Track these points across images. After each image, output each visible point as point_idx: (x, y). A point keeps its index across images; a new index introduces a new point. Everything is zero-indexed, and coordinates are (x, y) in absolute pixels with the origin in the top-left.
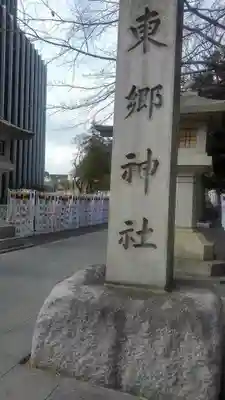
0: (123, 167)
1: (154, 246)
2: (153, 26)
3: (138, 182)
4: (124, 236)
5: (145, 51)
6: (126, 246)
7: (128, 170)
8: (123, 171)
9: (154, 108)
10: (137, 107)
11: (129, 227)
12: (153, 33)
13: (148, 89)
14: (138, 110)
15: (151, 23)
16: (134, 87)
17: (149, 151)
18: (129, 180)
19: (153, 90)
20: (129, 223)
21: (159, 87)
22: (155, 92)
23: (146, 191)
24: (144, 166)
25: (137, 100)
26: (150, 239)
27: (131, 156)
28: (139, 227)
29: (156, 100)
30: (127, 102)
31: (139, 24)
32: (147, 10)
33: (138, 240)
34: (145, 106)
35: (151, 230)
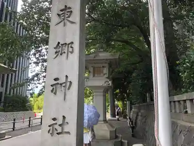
0: (52, 86)
1: (68, 133)
2: (69, 13)
3: (60, 95)
4: (51, 128)
5: (65, 25)
6: (52, 134)
7: (54, 87)
8: (52, 88)
9: (69, 53)
10: (60, 53)
11: (54, 122)
12: (69, 17)
13: (66, 44)
14: (61, 54)
15: (68, 12)
16: (59, 43)
17: (67, 76)
18: (55, 93)
19: (69, 44)
20: (54, 119)
21: (72, 43)
22: (70, 46)
24: (64, 85)
25: (60, 49)
26: (66, 130)
27: (56, 79)
28: (60, 121)
29: (70, 49)
30: (55, 50)
31: (62, 12)
32: (66, 6)
33: (59, 130)
34: (65, 52)
35: (67, 123)
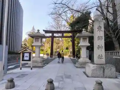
0: (97, 47)
2: (100, 28)
3: (100, 50)
4: (98, 57)
5: (100, 31)
6: (99, 59)
9: (102, 40)
13: (100, 37)
16: (98, 36)
17: (101, 45)
20: (99, 55)
21: (102, 36)
23: (101, 51)
24: (101, 47)
26: (102, 57)
27: (99, 46)
28: (101, 56)
29: (102, 38)
30: (98, 38)
31: (98, 28)
32: (100, 26)
33: (101, 58)
34: (100, 39)
35: (102, 56)
